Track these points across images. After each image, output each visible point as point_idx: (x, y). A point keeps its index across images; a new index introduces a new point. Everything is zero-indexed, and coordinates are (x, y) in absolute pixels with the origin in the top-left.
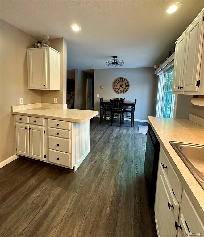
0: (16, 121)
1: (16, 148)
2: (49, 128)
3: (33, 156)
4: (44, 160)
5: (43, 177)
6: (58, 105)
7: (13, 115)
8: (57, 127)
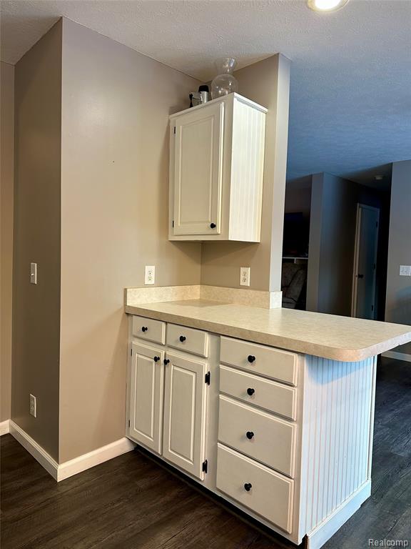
0: (134, 334)
1: (129, 417)
2: (221, 367)
3: (171, 455)
4: (202, 477)
5: (197, 537)
6: (251, 292)
7: (127, 314)
8: (249, 366)
